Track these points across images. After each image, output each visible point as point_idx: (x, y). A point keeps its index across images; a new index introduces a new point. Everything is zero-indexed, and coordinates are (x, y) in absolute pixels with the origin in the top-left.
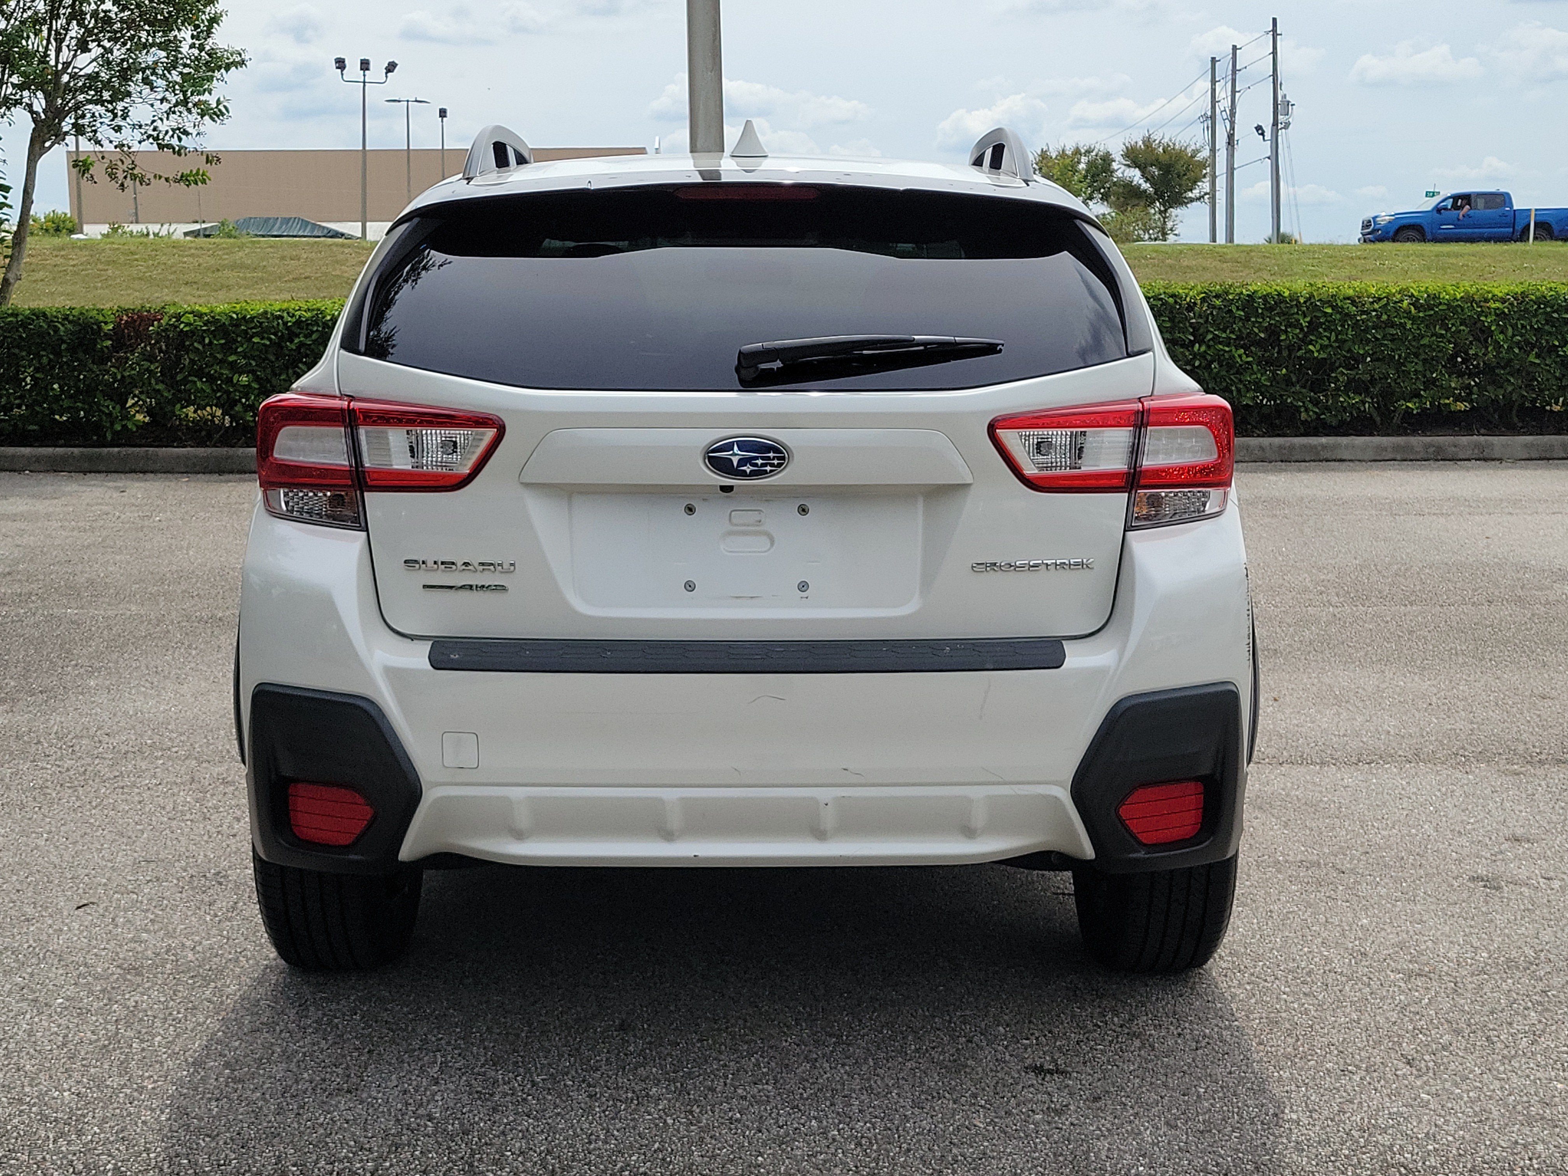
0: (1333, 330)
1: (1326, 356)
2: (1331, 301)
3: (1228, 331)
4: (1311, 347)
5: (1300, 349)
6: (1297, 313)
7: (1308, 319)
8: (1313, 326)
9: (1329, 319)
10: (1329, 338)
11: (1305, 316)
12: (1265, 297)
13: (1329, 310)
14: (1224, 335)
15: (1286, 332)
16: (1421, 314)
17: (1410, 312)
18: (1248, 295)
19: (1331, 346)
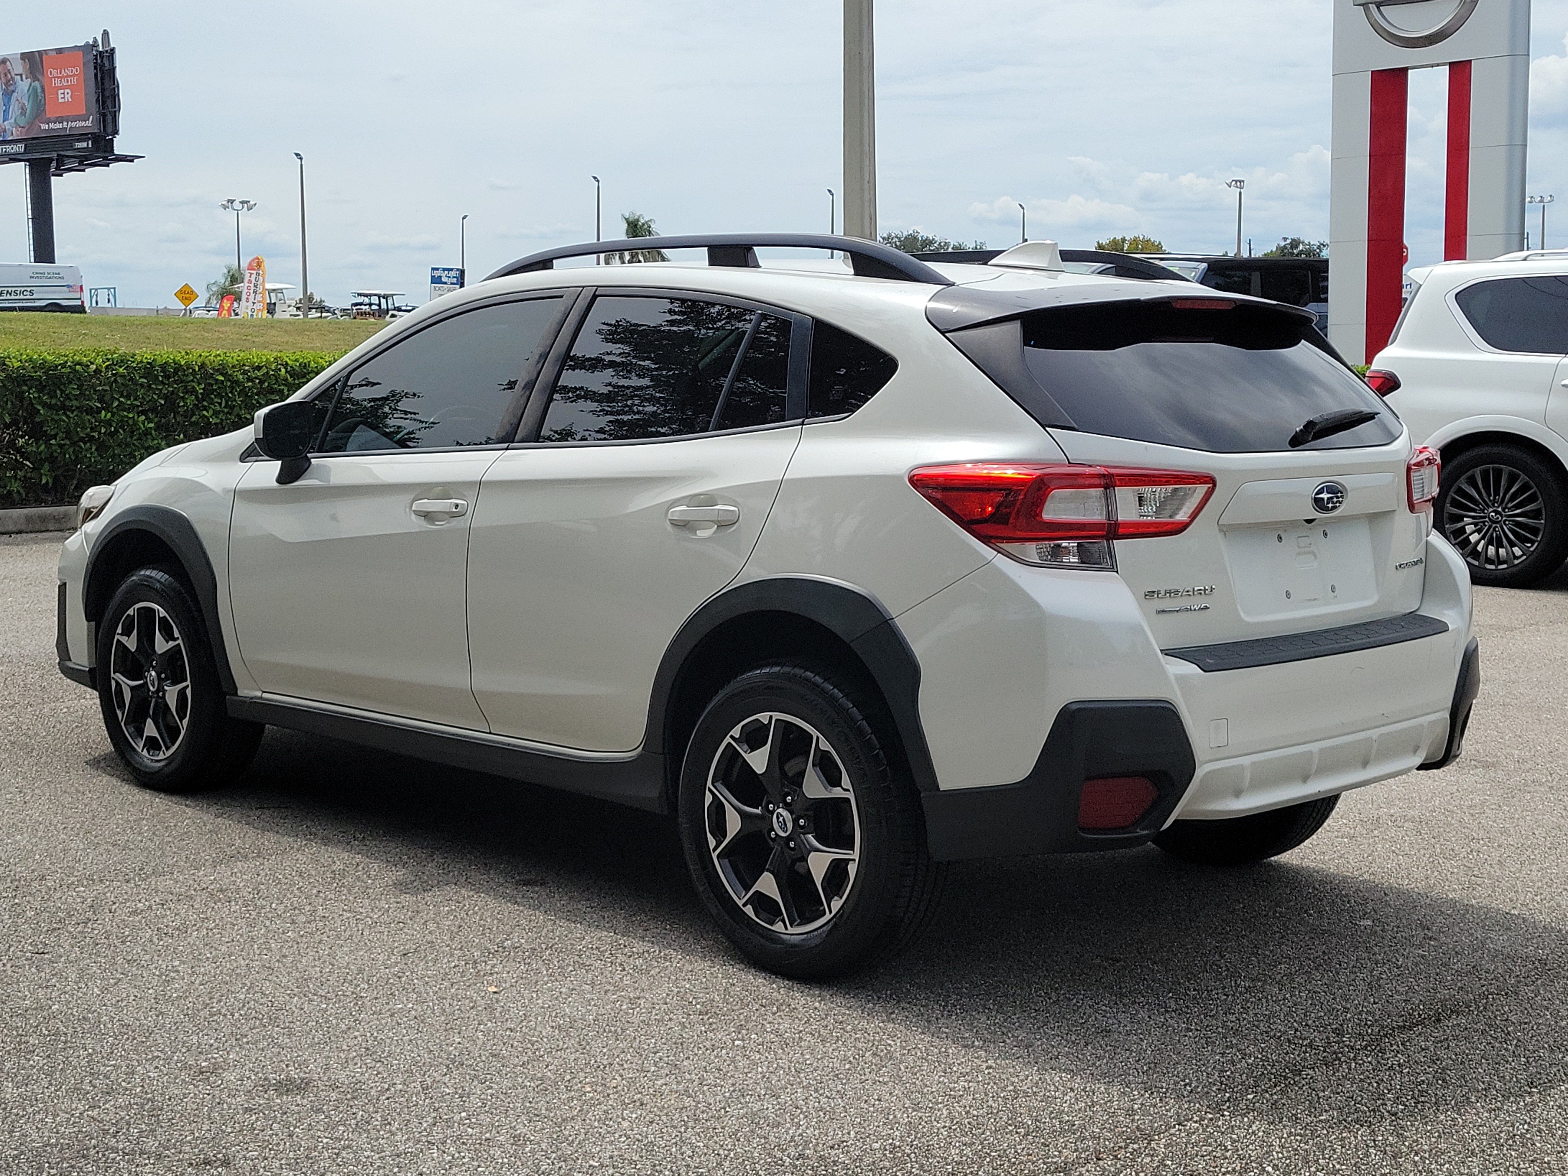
0: (223, 397)
1: (218, 421)
2: (222, 369)
3: (132, 399)
4: (205, 413)
5: (193, 414)
6: (192, 381)
7: (203, 386)
8: (208, 392)
9: (220, 386)
10: (220, 404)
11: (199, 384)
12: (164, 366)
13: (221, 378)
14: (129, 402)
15: (183, 398)
16: (297, 382)
17: (287, 379)
18: (148, 363)
19: (223, 411)
